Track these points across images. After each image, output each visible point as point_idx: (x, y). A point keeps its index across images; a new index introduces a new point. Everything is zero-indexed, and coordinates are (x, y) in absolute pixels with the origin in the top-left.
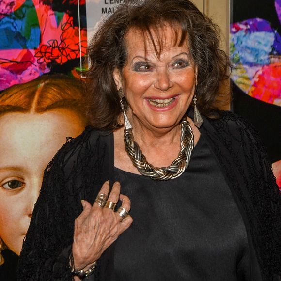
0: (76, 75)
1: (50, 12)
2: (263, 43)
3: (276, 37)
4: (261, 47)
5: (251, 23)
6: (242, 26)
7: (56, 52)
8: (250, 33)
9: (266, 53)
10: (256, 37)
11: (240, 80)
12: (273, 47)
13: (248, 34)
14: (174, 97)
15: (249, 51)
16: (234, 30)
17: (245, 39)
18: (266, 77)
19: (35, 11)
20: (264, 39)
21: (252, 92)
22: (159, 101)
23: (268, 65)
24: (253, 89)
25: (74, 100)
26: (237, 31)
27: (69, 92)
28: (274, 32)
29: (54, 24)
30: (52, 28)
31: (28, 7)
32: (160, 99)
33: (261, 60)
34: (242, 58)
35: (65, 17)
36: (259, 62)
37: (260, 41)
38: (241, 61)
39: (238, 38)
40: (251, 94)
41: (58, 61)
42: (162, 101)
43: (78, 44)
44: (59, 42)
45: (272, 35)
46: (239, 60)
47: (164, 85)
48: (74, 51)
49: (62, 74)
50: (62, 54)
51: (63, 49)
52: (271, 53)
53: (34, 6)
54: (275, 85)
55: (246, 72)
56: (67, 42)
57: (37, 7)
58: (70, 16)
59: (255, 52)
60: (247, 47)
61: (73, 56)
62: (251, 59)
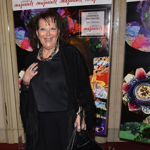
0: (78, 37)
1: (72, 19)
2: (136, 30)
3: (141, 28)
4: (136, 31)
5: (133, 23)
6: (130, 24)
7: (73, 31)
8: (132, 26)
9: (137, 33)
10: (134, 27)
11: (128, 41)
12: (140, 31)
13: (131, 27)
14: (51, 38)
15: (132, 32)
16: (127, 25)
17: (130, 28)
18: (136, 41)
19: (67, 19)
20: (136, 28)
21: (132, 45)
22: (47, 39)
23: (137, 37)
24: (132, 44)
25: (77, 44)
26: (128, 26)
27: (76, 42)
28: (140, 26)
29: (72, 23)
30: (72, 24)
31: (66, 18)
32: (48, 38)
33: (135, 35)
34: (129, 34)
35: (75, 21)
36: (135, 36)
37: (135, 29)
38: (129, 35)
39: (128, 28)
40: (131, 46)
41: (73, 33)
42: (48, 39)
43: (79, 28)
44: (74, 28)
45: (139, 27)
46: (128, 35)
47: (48, 35)
48: (77, 30)
49: (74, 37)
50: (74, 31)
51: (75, 30)
52: (139, 33)
53: (67, 18)
54: (139, 43)
55: (130, 39)
56: (76, 28)
57: (68, 18)
58: (77, 21)
59: (133, 32)
60: (131, 31)
61: (77, 32)
62: (132, 35)
